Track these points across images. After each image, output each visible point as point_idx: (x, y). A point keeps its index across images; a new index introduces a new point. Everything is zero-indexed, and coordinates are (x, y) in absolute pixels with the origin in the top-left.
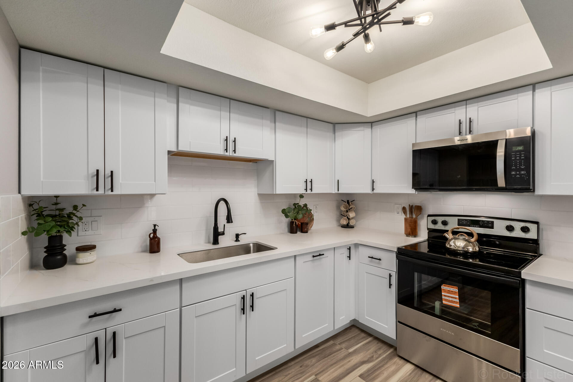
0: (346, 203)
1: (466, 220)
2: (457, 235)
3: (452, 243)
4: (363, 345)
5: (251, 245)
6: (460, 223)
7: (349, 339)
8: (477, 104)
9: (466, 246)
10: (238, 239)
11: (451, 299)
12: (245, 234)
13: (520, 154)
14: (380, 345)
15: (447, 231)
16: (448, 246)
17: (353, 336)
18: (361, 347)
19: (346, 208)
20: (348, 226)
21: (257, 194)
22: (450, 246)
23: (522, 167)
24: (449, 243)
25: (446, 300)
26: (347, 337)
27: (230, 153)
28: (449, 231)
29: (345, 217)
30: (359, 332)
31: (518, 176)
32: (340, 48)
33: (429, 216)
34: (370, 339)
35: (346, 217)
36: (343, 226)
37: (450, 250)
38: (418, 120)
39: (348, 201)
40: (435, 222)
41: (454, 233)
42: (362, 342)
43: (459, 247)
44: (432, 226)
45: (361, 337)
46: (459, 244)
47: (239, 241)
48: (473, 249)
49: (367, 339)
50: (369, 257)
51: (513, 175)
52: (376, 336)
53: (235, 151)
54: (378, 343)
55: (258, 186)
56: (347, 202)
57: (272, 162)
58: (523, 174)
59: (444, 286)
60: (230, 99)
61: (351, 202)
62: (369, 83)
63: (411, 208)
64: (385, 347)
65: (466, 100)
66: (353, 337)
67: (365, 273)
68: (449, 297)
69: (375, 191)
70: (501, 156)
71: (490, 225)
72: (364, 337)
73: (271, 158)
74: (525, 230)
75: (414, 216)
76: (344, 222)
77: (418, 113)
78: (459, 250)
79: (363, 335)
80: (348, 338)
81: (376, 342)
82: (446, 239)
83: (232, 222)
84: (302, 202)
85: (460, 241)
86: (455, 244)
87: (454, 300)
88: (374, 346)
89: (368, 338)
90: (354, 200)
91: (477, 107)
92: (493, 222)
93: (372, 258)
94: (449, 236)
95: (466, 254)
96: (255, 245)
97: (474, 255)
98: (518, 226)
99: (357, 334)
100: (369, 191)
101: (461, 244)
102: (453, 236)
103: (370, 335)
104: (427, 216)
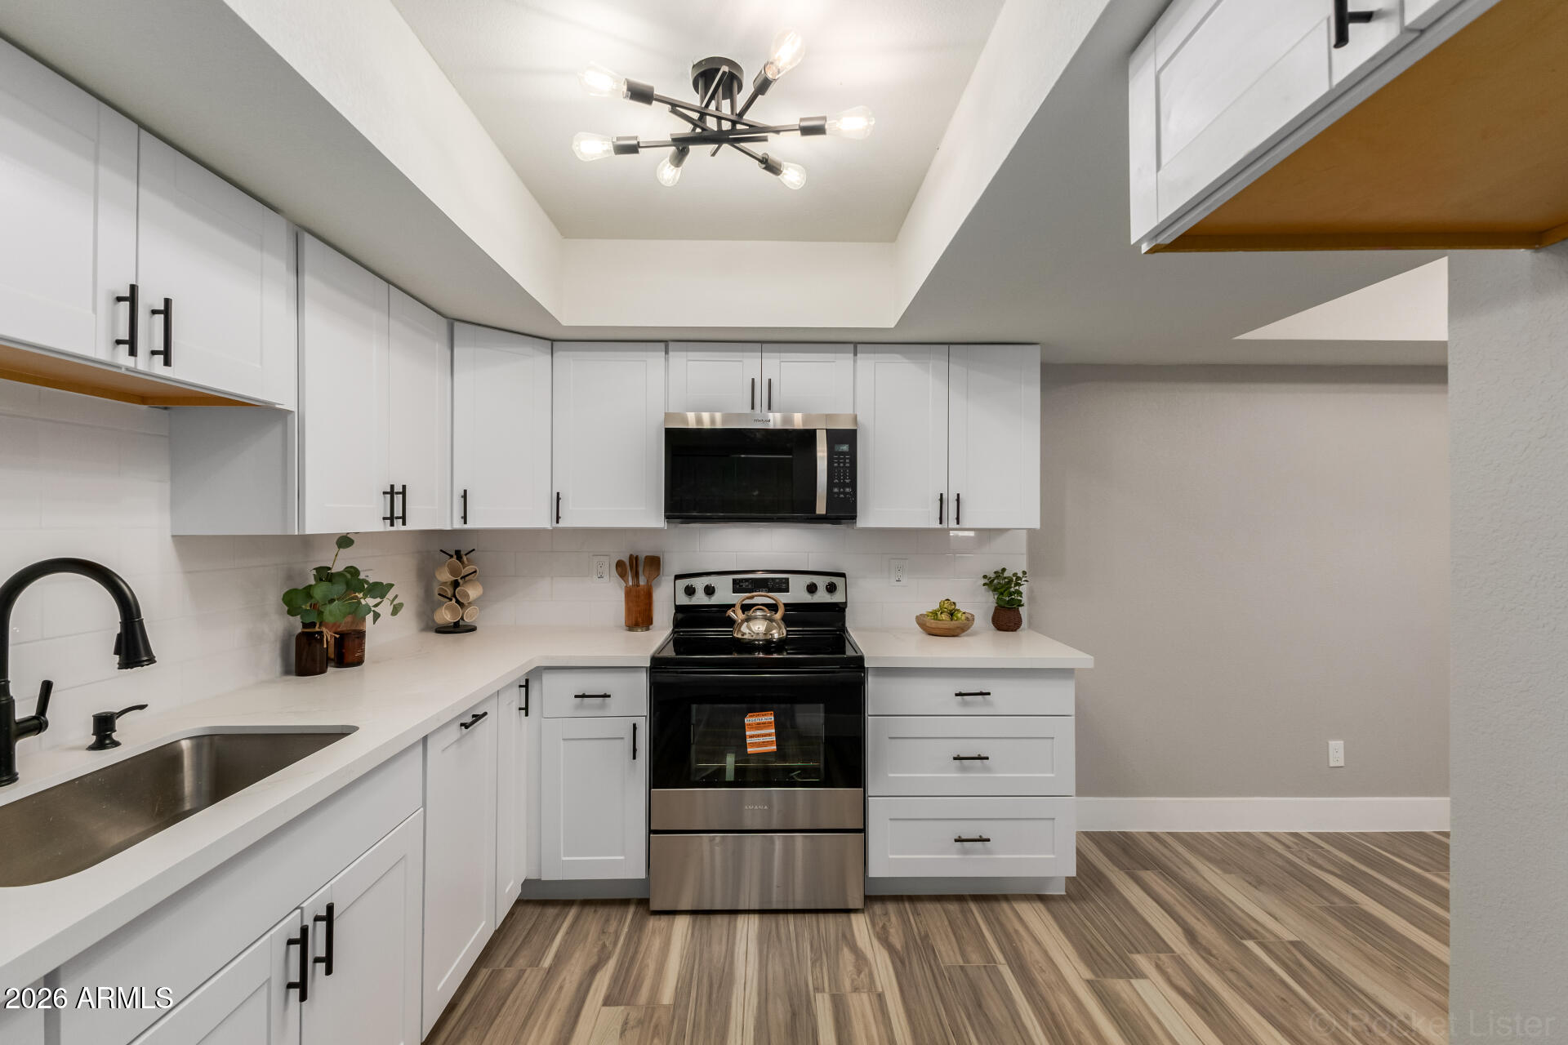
0: (454, 559)
1: (747, 580)
2: (751, 611)
3: (744, 628)
4: (568, 933)
5: (186, 745)
6: (738, 587)
7: (526, 938)
8: (778, 354)
9: (768, 630)
10: (110, 737)
11: (761, 739)
12: (142, 707)
13: (845, 459)
14: (603, 912)
15: (733, 606)
16: (739, 636)
17: (529, 926)
18: (564, 941)
19: (453, 572)
20: (458, 628)
21: (169, 539)
22: (743, 635)
23: (847, 481)
24: (739, 630)
25: (754, 745)
26: (516, 939)
27: (145, 365)
28: (737, 606)
29: (451, 600)
30: (539, 910)
31: (842, 496)
32: (630, 149)
33: (678, 577)
34: (573, 912)
35: (454, 600)
36: (443, 630)
37: (743, 643)
38: (671, 359)
39: (458, 553)
40: (690, 591)
41: (746, 608)
42: (559, 928)
43: (758, 634)
44: (683, 600)
45: (550, 920)
46: (756, 628)
47: (117, 744)
48: (779, 635)
49: (566, 917)
50: (576, 696)
51: (836, 493)
52: (582, 898)
53: (166, 355)
54: (595, 911)
55: (174, 505)
56: (455, 557)
57: (282, 415)
58: (848, 493)
59: (751, 716)
60: (142, 126)
61: (466, 555)
62: (566, 238)
63: (634, 560)
64: (615, 912)
65: (762, 342)
66: (531, 928)
67: (562, 742)
68: (758, 736)
69: (562, 524)
70: (823, 458)
71: (782, 586)
72: (557, 916)
73: (287, 402)
74: (831, 588)
75: (642, 581)
76: (445, 616)
77: (671, 344)
78: (758, 640)
79: (551, 912)
80: (521, 939)
81: (589, 912)
82: (731, 622)
83: (152, 660)
84: (339, 562)
85: (758, 622)
86: (750, 628)
87: (768, 739)
88: (593, 922)
89: (569, 912)
90: (474, 550)
91: (778, 361)
92: (787, 579)
93: (584, 696)
94: (738, 615)
95: (768, 646)
96: (206, 741)
97: (781, 645)
98: (823, 583)
99: (536, 917)
100: (544, 521)
101: (760, 626)
102: (744, 613)
103: (568, 903)
104: (673, 577)
